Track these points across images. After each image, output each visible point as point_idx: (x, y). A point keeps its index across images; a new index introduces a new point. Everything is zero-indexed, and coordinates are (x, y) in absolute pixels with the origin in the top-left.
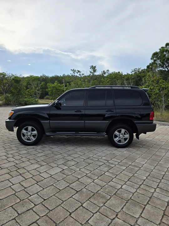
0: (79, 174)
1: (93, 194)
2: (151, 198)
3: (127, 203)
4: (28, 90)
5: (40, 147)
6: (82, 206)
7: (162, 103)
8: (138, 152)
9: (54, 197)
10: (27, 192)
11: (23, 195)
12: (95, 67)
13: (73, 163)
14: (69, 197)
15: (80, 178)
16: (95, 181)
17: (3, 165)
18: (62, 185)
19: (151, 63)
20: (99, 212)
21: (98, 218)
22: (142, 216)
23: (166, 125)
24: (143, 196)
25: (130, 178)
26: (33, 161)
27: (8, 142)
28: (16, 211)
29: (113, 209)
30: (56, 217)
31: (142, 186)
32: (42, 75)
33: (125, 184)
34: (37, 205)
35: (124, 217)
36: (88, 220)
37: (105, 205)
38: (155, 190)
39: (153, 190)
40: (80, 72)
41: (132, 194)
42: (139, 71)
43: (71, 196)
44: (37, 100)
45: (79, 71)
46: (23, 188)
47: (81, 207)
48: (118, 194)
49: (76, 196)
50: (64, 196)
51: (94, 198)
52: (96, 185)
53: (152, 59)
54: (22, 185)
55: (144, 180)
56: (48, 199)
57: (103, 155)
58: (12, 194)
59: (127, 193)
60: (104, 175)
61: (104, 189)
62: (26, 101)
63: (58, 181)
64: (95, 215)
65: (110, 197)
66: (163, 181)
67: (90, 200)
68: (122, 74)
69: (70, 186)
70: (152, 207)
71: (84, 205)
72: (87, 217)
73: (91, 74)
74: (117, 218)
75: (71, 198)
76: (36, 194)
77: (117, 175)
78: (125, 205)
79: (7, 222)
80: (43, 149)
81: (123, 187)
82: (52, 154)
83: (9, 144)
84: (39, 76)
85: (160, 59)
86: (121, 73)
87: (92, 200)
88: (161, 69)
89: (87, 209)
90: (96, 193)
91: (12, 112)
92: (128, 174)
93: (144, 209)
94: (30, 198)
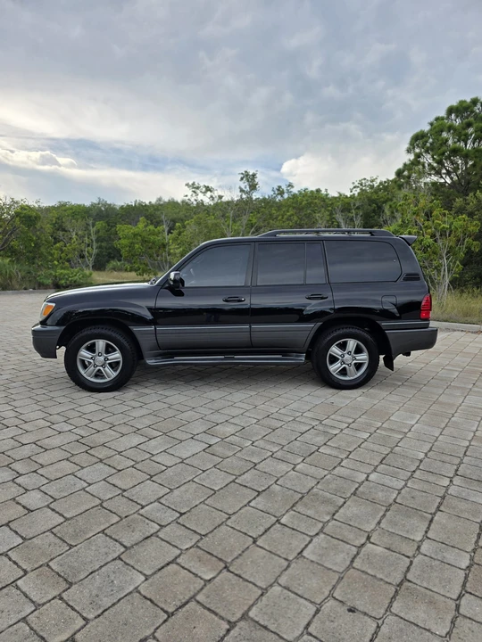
0: (253, 453)
1: (300, 496)
2: (443, 498)
3: (387, 511)
4: (58, 245)
5: (132, 394)
6: (279, 523)
7: (442, 273)
8: (393, 398)
9: (202, 505)
10: (131, 500)
11: (122, 506)
12: (254, 175)
13: (230, 429)
14: (241, 505)
15: (259, 463)
16: (298, 467)
17: (47, 441)
18: (217, 480)
19: (408, 162)
20: (325, 534)
21: (325, 546)
22: (429, 536)
23: (455, 330)
24: (424, 494)
25: (384, 458)
26: (124, 430)
27: (41, 385)
28: (116, 541)
29: (356, 525)
30: (220, 549)
31: (417, 474)
32: (96, 201)
33: (375, 470)
34: (165, 526)
35: (386, 540)
36: (302, 551)
37: (335, 517)
38: (451, 481)
39: (446, 482)
40: (211, 191)
41: (397, 492)
42: (372, 187)
43: (245, 502)
44: (87, 272)
45: (208, 189)
46: (120, 492)
47: (278, 525)
48: (363, 493)
49: (260, 502)
50: (230, 504)
51: (306, 505)
52: (302, 476)
53: (409, 151)
54: (114, 485)
55: (421, 461)
56: (189, 511)
57: (304, 408)
58: (94, 505)
59: (383, 490)
60: (317, 453)
61: (324, 483)
62: (56, 277)
63: (204, 471)
64: (315, 540)
65: (343, 500)
66: (466, 460)
67: (294, 508)
68: (327, 195)
69: (236, 481)
70: (450, 518)
71: (283, 521)
72: (298, 543)
73: (244, 196)
74: (370, 543)
75: (248, 508)
76: (156, 503)
77: (350, 452)
78: (384, 515)
79: (101, 567)
80: (140, 399)
81: (372, 477)
82: (170, 411)
83: (45, 391)
84: (87, 204)
85: (432, 150)
86: (323, 192)
87: (299, 508)
88: (435, 178)
89: (293, 529)
90: (308, 493)
91: (50, 304)
92: (376, 448)
93: (431, 521)
94: (142, 511)
